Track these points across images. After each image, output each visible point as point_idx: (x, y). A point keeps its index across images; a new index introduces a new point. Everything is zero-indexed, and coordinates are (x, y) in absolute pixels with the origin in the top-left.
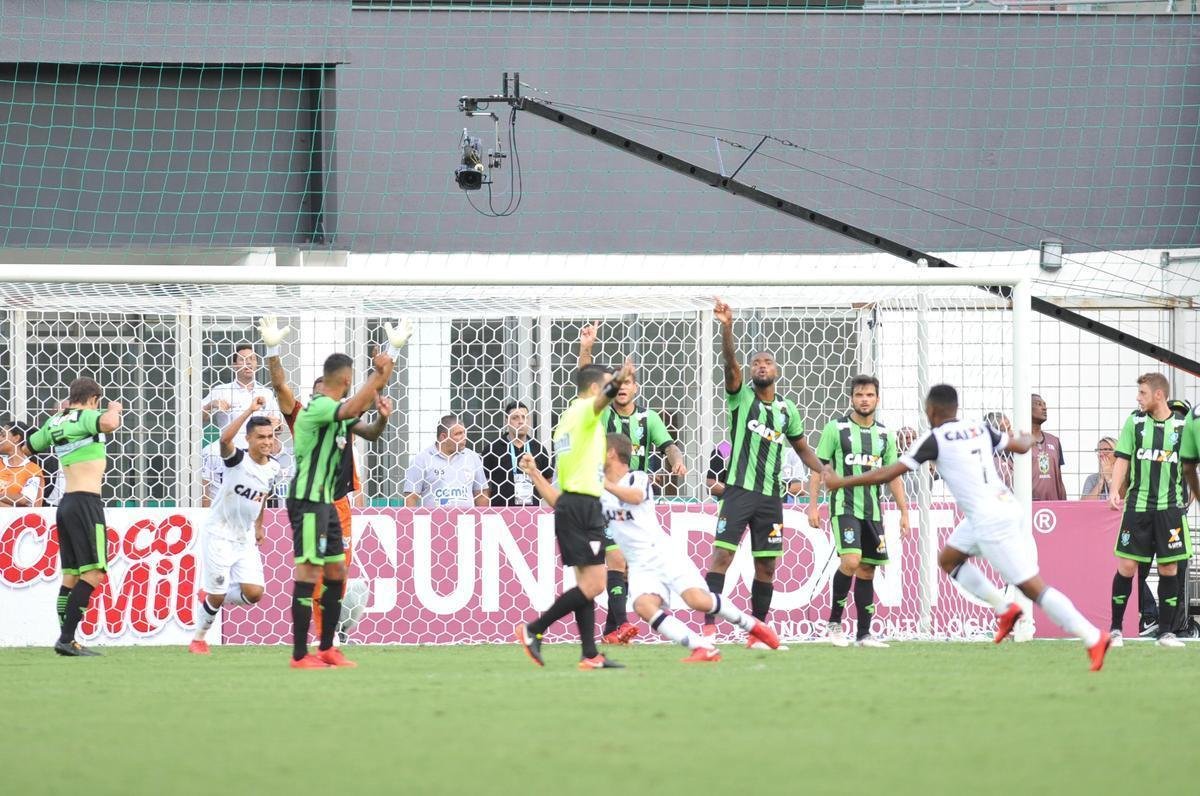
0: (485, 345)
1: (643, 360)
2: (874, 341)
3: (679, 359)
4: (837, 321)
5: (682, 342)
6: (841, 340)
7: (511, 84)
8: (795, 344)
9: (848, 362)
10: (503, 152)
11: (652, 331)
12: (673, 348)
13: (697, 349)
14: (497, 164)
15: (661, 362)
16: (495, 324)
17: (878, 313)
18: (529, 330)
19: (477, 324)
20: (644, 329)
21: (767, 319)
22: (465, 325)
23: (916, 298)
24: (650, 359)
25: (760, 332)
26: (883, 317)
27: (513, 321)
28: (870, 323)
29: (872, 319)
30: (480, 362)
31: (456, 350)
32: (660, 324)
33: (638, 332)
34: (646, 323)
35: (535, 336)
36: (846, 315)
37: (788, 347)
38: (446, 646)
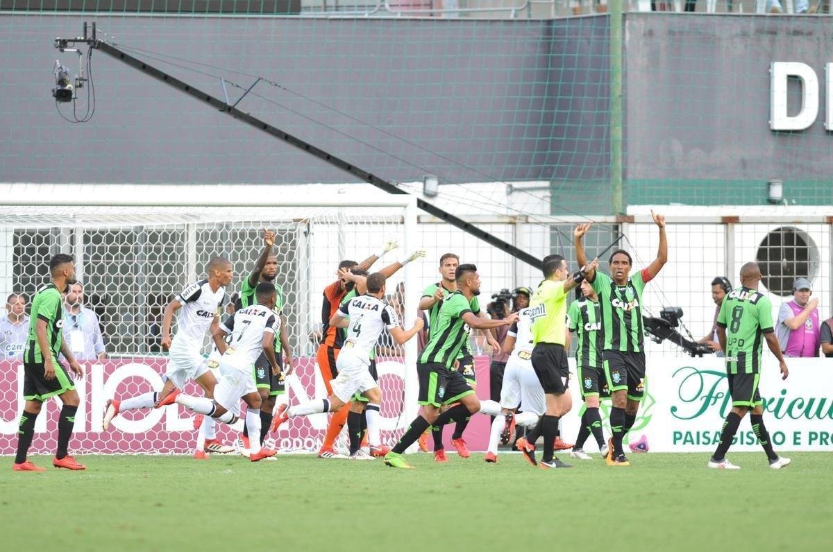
0: (37, 248)
1: (147, 259)
2: (308, 245)
3: (173, 258)
4: (282, 231)
5: (175, 246)
6: (285, 245)
7: (90, 31)
8: (254, 247)
9: (290, 260)
10: (85, 77)
11: (154, 238)
12: (169, 250)
13: (185, 250)
14: (81, 86)
15: (160, 259)
16: (44, 232)
17: (311, 226)
18: (68, 237)
19: (31, 232)
20: (148, 236)
21: (234, 230)
22: (23, 233)
23: (337, 215)
24: (152, 257)
25: (229, 239)
26: (314, 228)
27: (57, 231)
28: (305, 233)
29: (306, 230)
30: (33, 259)
31: (17, 251)
32: (159, 233)
33: (144, 238)
34: (149, 233)
35: (72, 241)
36: (288, 227)
37: (248, 249)
38: (9, 457)
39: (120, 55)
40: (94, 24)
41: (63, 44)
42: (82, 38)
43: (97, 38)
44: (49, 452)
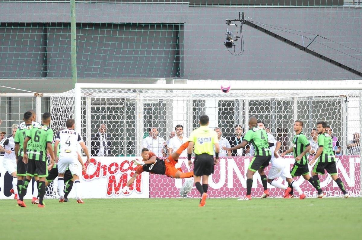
0: (229, 108)
1: (276, 112)
2: (346, 107)
3: (287, 112)
4: (335, 100)
5: (288, 107)
6: (336, 106)
7: (241, 16)
8: (323, 107)
9: (338, 113)
10: (239, 36)
11: (279, 103)
12: (286, 109)
13: (293, 109)
14: (237, 40)
15: (282, 113)
16: (232, 101)
17: (348, 98)
18: (242, 103)
19: (226, 101)
20: (277, 103)
21: (314, 100)
22: (223, 102)
23: (359, 93)
24: (278, 112)
25: (312, 104)
26: (349, 99)
27: (237, 101)
28: (345, 101)
29: (346, 100)
30: (227, 113)
31: (220, 109)
32: (282, 101)
33: (275, 104)
34: (277, 101)
35: (244, 105)
36: (338, 99)
37: (320, 108)
38: (217, 199)
39: (255, 26)
40: (243, 13)
41: (229, 22)
42: (238, 19)
43: (244, 19)
44: (234, 196)
